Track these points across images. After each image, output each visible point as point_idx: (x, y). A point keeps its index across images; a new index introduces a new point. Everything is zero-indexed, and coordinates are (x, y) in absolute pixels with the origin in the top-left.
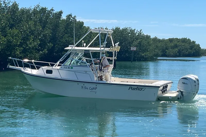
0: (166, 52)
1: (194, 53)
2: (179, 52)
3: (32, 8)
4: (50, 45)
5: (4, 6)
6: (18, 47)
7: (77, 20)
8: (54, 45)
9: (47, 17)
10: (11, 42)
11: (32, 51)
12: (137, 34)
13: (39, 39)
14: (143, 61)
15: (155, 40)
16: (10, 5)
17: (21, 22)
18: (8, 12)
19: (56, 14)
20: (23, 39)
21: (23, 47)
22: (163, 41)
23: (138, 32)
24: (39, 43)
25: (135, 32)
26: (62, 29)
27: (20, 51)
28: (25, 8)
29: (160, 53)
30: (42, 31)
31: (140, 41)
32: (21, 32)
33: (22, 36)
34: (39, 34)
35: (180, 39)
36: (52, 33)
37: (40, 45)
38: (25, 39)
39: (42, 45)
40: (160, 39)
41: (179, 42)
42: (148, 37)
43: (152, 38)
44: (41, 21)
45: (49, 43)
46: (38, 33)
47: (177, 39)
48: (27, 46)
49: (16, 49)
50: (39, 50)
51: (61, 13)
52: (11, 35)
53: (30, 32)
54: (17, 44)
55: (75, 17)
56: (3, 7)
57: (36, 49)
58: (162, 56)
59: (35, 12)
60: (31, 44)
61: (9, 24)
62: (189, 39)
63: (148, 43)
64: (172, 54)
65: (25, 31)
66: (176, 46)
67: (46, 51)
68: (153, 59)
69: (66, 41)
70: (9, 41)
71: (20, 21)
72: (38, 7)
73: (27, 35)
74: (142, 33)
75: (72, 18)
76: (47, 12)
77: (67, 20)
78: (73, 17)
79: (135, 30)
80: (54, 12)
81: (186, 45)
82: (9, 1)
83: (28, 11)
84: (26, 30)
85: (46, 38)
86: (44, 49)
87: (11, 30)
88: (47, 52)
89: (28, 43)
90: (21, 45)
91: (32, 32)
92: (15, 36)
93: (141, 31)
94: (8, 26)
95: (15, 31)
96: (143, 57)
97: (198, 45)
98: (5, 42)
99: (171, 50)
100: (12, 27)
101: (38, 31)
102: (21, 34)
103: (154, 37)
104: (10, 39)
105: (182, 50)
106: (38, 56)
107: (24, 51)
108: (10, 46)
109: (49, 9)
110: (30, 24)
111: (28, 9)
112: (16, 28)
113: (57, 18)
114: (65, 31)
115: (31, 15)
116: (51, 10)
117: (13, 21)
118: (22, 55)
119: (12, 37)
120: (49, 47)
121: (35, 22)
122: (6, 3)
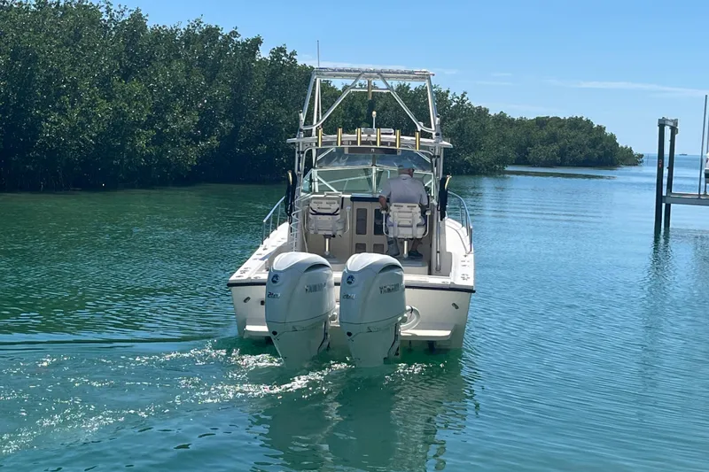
0: (527, 153)
1: (600, 157)
2: (562, 153)
3: (183, 27)
4: (226, 125)
5: (107, 19)
6: (144, 128)
7: (300, 63)
8: (237, 127)
9: (221, 53)
10: (124, 115)
11: (179, 141)
12: (454, 104)
13: (198, 109)
14: (467, 174)
15: (501, 119)
16: (124, 18)
17: (150, 64)
18: (118, 36)
19: (243, 43)
20: (156, 108)
21: (156, 130)
22: (521, 122)
23: (456, 100)
24: (198, 120)
25: (449, 98)
26: (259, 84)
27: (148, 138)
28: (164, 26)
29: (512, 156)
30: (207, 89)
31: (459, 123)
32: (151, 89)
33: (153, 99)
34: (199, 98)
35: (564, 120)
36: (231, 94)
37: (199, 125)
38: (161, 109)
39: (206, 124)
40: (513, 119)
41: (561, 127)
42: (482, 112)
43: (493, 115)
44: (203, 59)
45: (223, 120)
46: (196, 94)
47: (558, 119)
48: (167, 126)
49: (138, 134)
50: (196, 139)
51: (257, 42)
52: (123, 97)
53: (173, 91)
54: (139, 122)
55: (294, 53)
56: (105, 21)
57: (190, 135)
58: (517, 163)
59: (189, 38)
60: (175, 121)
61: (121, 67)
62: (588, 121)
63: (483, 127)
64: (543, 157)
65: (160, 88)
66: (553, 138)
67: (214, 141)
68: (493, 169)
69: (268, 115)
70: (118, 112)
71: (149, 59)
72: (198, 24)
73: (168, 98)
74: (468, 102)
75: (286, 55)
76: (220, 38)
77: (273, 60)
78: (288, 53)
79: (448, 91)
80: (238, 40)
81: (581, 135)
82: (122, 7)
83: (171, 34)
84: (164, 85)
85: (216, 108)
86: (209, 137)
87: (126, 83)
88: (217, 143)
89: (169, 118)
90: (149, 124)
91: (179, 91)
92: (136, 99)
93: (463, 96)
94: (118, 71)
95: (136, 87)
96: (467, 164)
97: (612, 138)
98: (107, 114)
99: (541, 147)
100: (126, 75)
101: (195, 87)
102: (151, 93)
103: (498, 113)
104: (121, 108)
105: (570, 149)
106: (193, 153)
107: (159, 140)
108: (120, 128)
109: (226, 32)
110: (174, 68)
111: (172, 30)
112: (139, 79)
113: (245, 55)
114: (265, 90)
115: (179, 44)
116: (230, 33)
117: (130, 60)
118: (152, 150)
119: (126, 101)
120: (222, 132)
121: (189, 63)
122: (112, 11)
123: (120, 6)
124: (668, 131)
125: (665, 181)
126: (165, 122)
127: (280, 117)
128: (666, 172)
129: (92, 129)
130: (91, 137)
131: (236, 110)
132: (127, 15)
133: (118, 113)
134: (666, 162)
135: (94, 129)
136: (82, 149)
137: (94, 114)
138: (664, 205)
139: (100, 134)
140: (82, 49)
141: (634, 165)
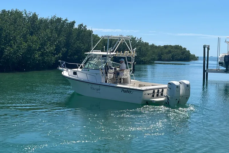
0: (161, 57)
1: (185, 58)
2: (173, 57)
3: (50, 18)
5: (25, 16)
6: (37, 51)
7: (88, 29)
8: (68, 50)
9: (62, 26)
10: (31, 47)
11: (49, 55)
12: (137, 41)
13: (55, 45)
14: (142, 64)
15: (153, 46)
16: (30, 16)
17: (39, 30)
18: (28, 22)
20: (41, 44)
21: (42, 51)
22: (159, 47)
23: (138, 40)
24: (55, 48)
25: (136, 40)
26: (75, 36)
27: (39, 54)
28: (43, 18)
29: (157, 58)
30: (58, 38)
31: (139, 47)
32: (40, 38)
33: (40, 42)
34: (55, 41)
35: (173, 46)
36: (66, 40)
37: (55, 50)
38: (43, 44)
39: (58, 49)
40: (157, 46)
41: (172, 48)
42: (147, 44)
43: (150, 45)
44: (56, 28)
45: (63, 48)
46: (54, 40)
47: (171, 46)
48: (45, 50)
49: (36, 53)
50: (55, 54)
51: (74, 23)
52: (31, 41)
53: (47, 39)
54: (36, 49)
55: (86, 26)
56: (24, 17)
57: (52, 53)
58: (158, 60)
59: (52, 22)
60: (48, 48)
61: (30, 31)
62: (181, 46)
63: (147, 49)
64: (167, 58)
65: (42, 38)
66: (170, 52)
68: (151, 62)
69: (78, 46)
72: (55, 17)
73: (45, 41)
74: (142, 41)
75: (83, 27)
76: (62, 22)
77: (79, 28)
78: (84, 26)
79: (136, 38)
80: (68, 22)
81: (179, 51)
82: (30, 12)
83: (46, 21)
84: (44, 37)
85: (61, 44)
86: (59, 53)
87: (31, 36)
88: (61, 56)
89: (45, 47)
90: (39, 50)
91: (49, 39)
92: (35, 42)
93: (140, 39)
94: (29, 33)
95: (35, 38)
96: (142, 61)
97: (189, 51)
98: (26, 47)
99: (166, 55)
100: (32, 34)
101: (54, 38)
102: (40, 40)
103: (152, 44)
105: (175, 55)
106: (53, 59)
107: (42, 55)
108: (30, 51)
109: (64, 19)
110: (47, 31)
111: (46, 19)
112: (36, 36)
113: (70, 27)
114: (76, 38)
115: (49, 24)
116: (65, 20)
117: (33, 29)
118: (40, 58)
119: (32, 43)
120: (63, 51)
121: (52, 30)
122: (27, 13)
123: (29, 12)
124: (206, 49)
125: (206, 65)
126: (44, 49)
127: (82, 47)
128: (206, 62)
129: (21, 51)
130: (21, 54)
131: (67, 45)
132: (31, 14)
133: (29, 46)
134: (206, 59)
135: (21, 52)
136: (18, 58)
137: (21, 47)
138: (206, 73)
139: (23, 53)
140: (17, 26)
141: (196, 60)
